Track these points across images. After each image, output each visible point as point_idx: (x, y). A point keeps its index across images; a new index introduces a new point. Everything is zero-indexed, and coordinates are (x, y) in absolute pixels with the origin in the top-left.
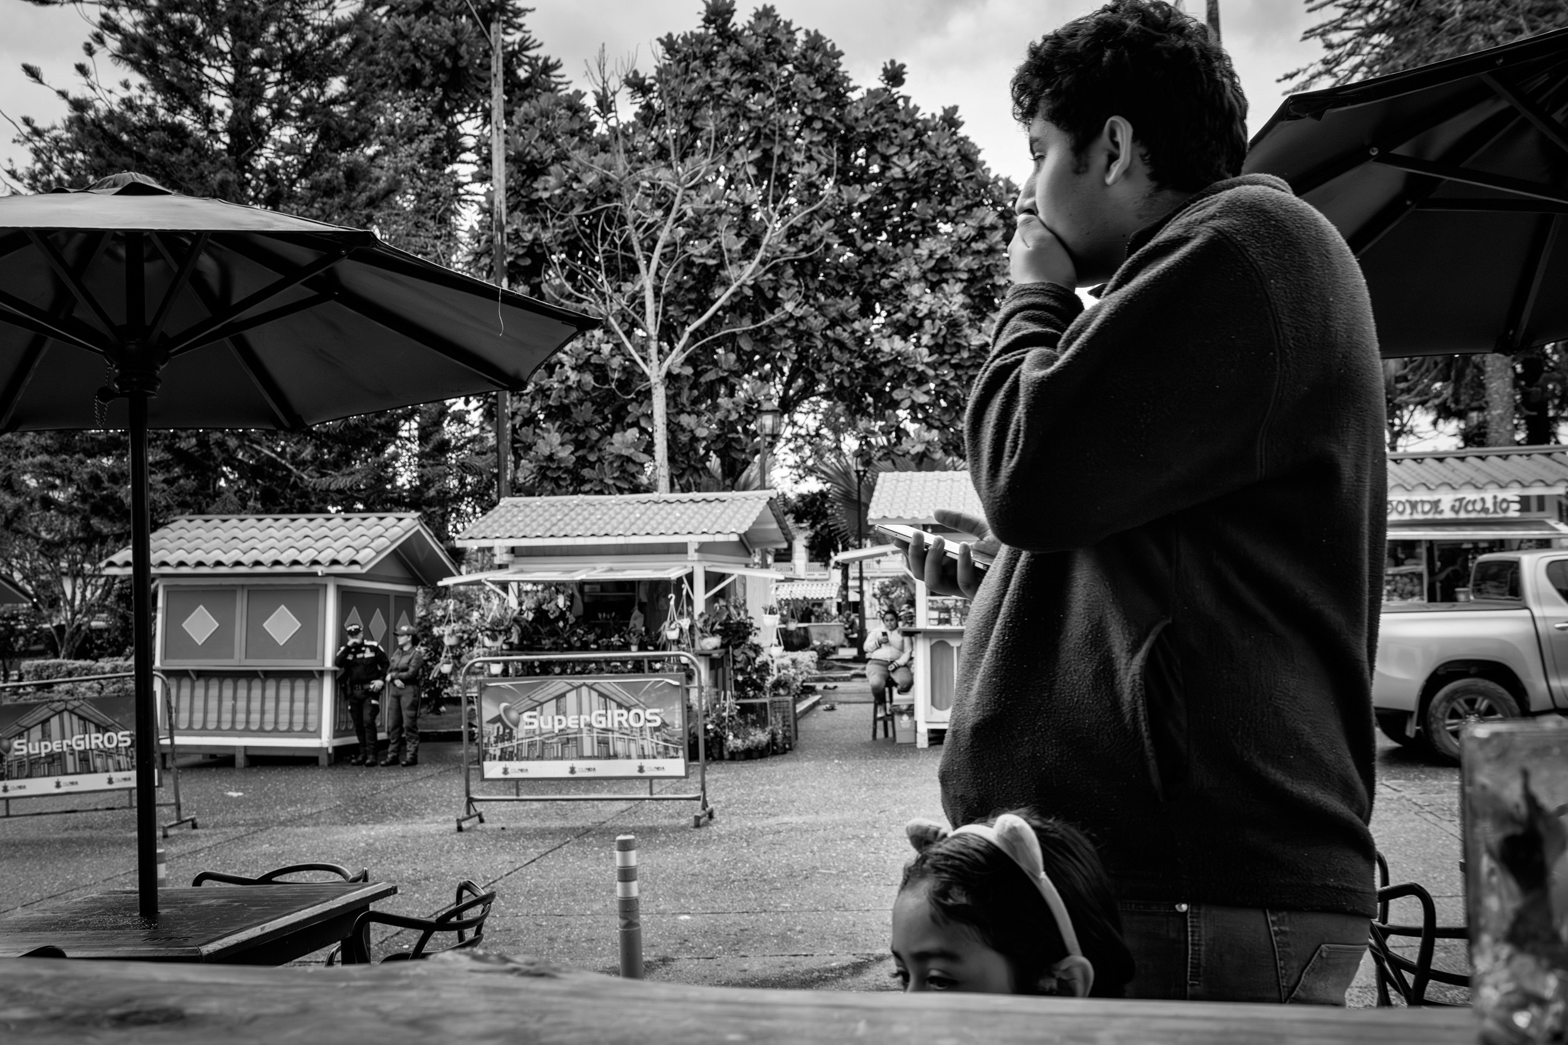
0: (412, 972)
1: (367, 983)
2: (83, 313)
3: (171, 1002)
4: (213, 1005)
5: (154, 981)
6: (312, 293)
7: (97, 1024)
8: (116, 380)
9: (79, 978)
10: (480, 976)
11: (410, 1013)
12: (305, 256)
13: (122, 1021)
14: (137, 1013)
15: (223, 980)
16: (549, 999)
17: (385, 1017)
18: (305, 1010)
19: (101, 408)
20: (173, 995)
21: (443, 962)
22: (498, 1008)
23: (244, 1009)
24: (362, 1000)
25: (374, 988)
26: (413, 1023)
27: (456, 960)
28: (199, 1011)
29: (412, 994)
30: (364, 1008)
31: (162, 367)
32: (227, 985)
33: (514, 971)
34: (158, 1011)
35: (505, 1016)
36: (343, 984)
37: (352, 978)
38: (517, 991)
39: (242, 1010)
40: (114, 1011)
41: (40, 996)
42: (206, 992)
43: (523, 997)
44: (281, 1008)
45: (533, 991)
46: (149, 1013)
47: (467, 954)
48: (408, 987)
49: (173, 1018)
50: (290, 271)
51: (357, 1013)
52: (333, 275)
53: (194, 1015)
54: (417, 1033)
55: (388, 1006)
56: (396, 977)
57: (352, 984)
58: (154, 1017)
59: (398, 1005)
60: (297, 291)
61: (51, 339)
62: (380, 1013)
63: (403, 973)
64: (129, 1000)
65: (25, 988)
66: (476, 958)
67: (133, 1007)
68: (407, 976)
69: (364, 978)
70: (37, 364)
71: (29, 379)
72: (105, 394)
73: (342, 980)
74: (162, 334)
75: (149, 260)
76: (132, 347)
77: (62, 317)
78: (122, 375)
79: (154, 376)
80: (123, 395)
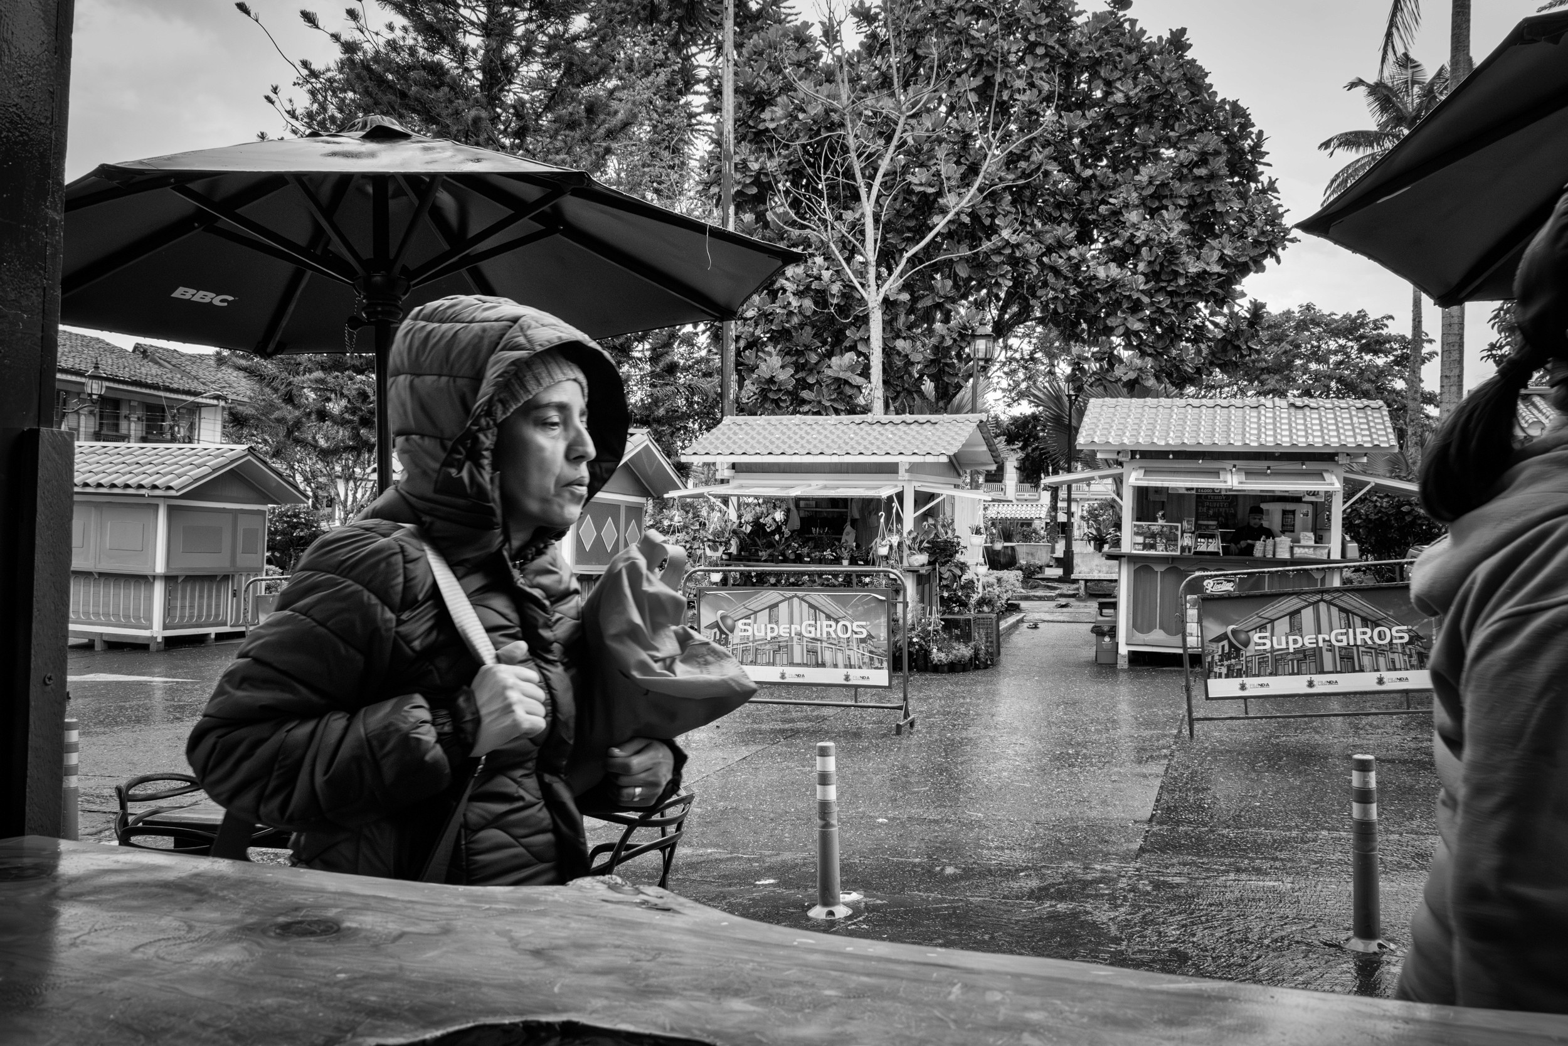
0: (550, 898)
1: (507, 907)
2: (337, 246)
3: (331, 913)
4: (368, 921)
5: (323, 891)
6: (543, 228)
7: (264, 932)
8: (363, 309)
9: (262, 884)
10: (610, 906)
11: (538, 943)
12: (533, 193)
13: (286, 930)
14: (301, 922)
15: (383, 894)
16: (667, 936)
17: (515, 944)
18: (446, 931)
19: (351, 335)
20: (336, 906)
21: (580, 889)
22: (618, 942)
23: (393, 926)
24: (498, 924)
25: (514, 912)
26: (537, 953)
27: (593, 888)
28: (354, 925)
29: (544, 921)
30: (498, 933)
31: (404, 298)
32: (386, 898)
33: (644, 902)
34: (318, 922)
35: (622, 952)
36: (487, 906)
37: (497, 902)
38: (641, 924)
39: (391, 926)
40: (281, 919)
41: (223, 899)
42: (367, 904)
43: (643, 932)
44: (426, 927)
45: (653, 927)
46: (310, 923)
47: (603, 882)
48: (543, 914)
49: (330, 930)
50: (519, 207)
51: (492, 937)
52: (557, 212)
53: (349, 929)
54: (540, 963)
55: (520, 933)
56: (535, 901)
57: (494, 906)
58: (314, 928)
59: (530, 932)
60: (526, 225)
61: (309, 272)
62: (511, 939)
63: (542, 898)
64: (297, 909)
65: (212, 890)
66: (613, 887)
67: (299, 916)
68: (546, 901)
69: (506, 902)
70: (299, 292)
71: (292, 308)
72: (355, 322)
73: (486, 902)
74: (404, 269)
75: (394, 196)
76: (378, 278)
77: (318, 252)
78: (369, 305)
79: (397, 307)
80: (370, 323)
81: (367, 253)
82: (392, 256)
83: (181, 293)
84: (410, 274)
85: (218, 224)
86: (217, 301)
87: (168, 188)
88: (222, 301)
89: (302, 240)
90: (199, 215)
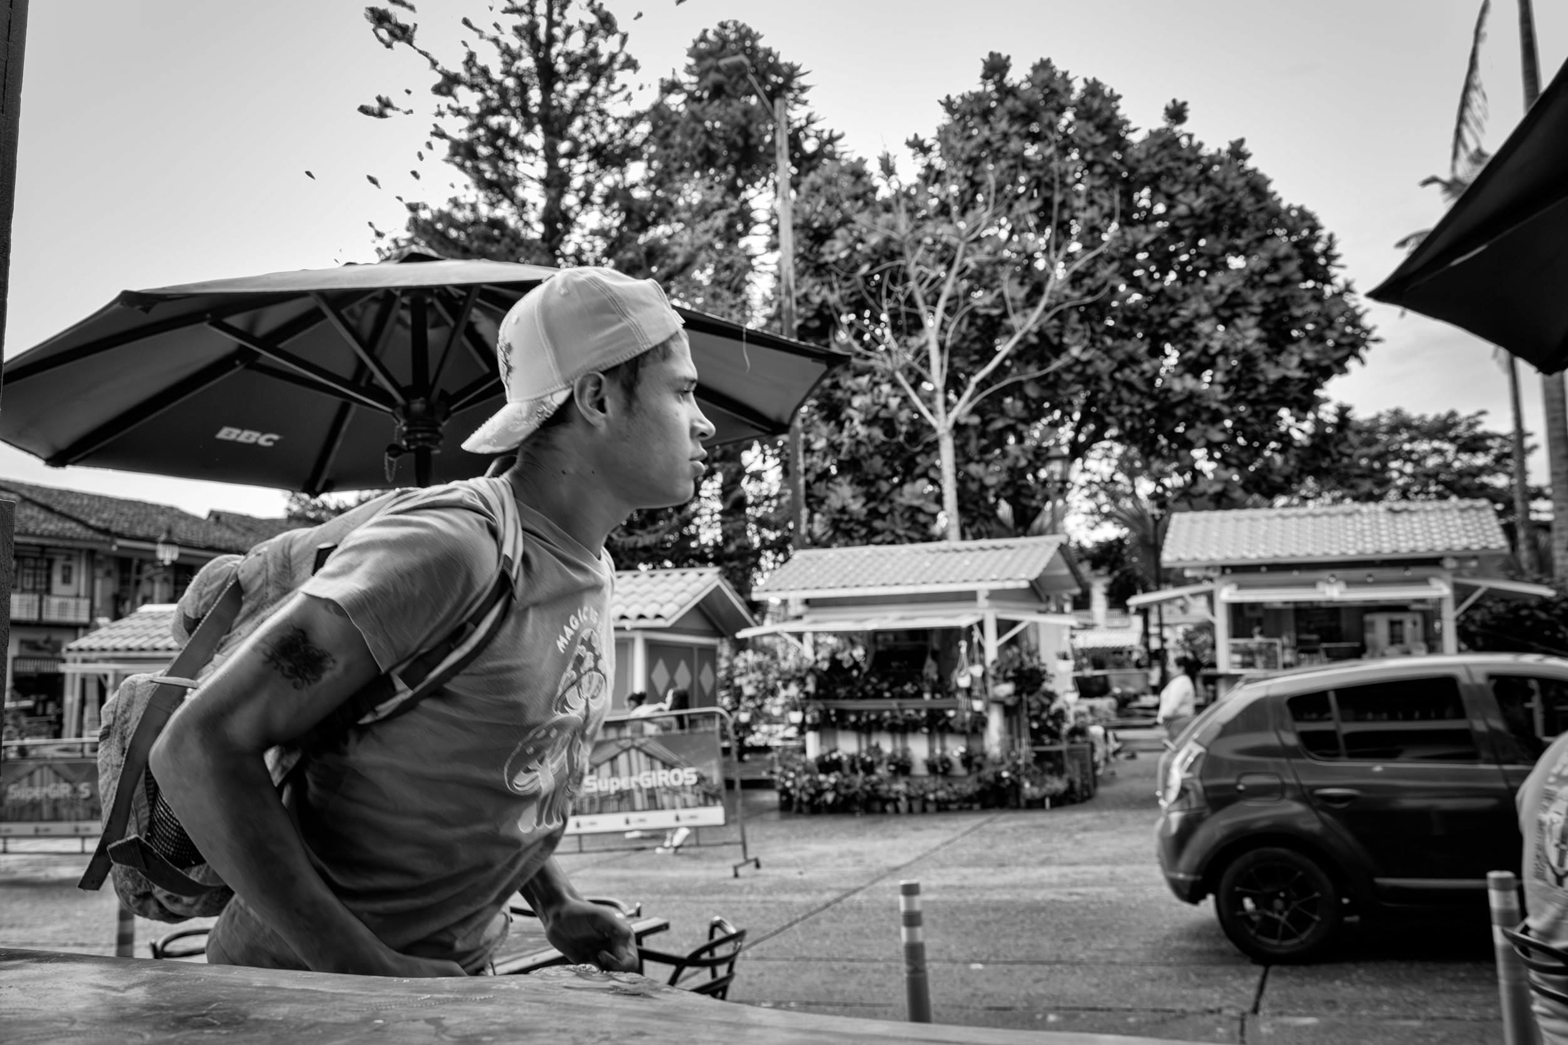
0: (501, 987)
2: (380, 379)
8: (405, 436)
10: (572, 992)
13: (181, 1023)
14: (203, 1015)
19: (391, 463)
21: (543, 977)
23: (310, 1016)
25: (456, 1001)
27: (558, 976)
28: (263, 1016)
30: (429, 1020)
31: (444, 424)
34: (225, 1015)
39: (307, 1016)
40: (183, 1013)
43: (598, 1016)
49: (235, 1022)
53: (255, 1021)
55: (453, 1020)
58: (218, 1021)
61: (354, 405)
63: (493, 987)
70: (344, 428)
71: (338, 444)
72: (395, 450)
74: (443, 393)
75: (434, 326)
76: (418, 406)
77: (363, 383)
78: (409, 432)
79: (436, 432)
80: (410, 451)
81: (406, 380)
82: (431, 380)
83: (227, 433)
84: (447, 399)
85: (260, 361)
86: (263, 440)
87: (205, 324)
88: (269, 440)
89: (347, 373)
90: (241, 353)
